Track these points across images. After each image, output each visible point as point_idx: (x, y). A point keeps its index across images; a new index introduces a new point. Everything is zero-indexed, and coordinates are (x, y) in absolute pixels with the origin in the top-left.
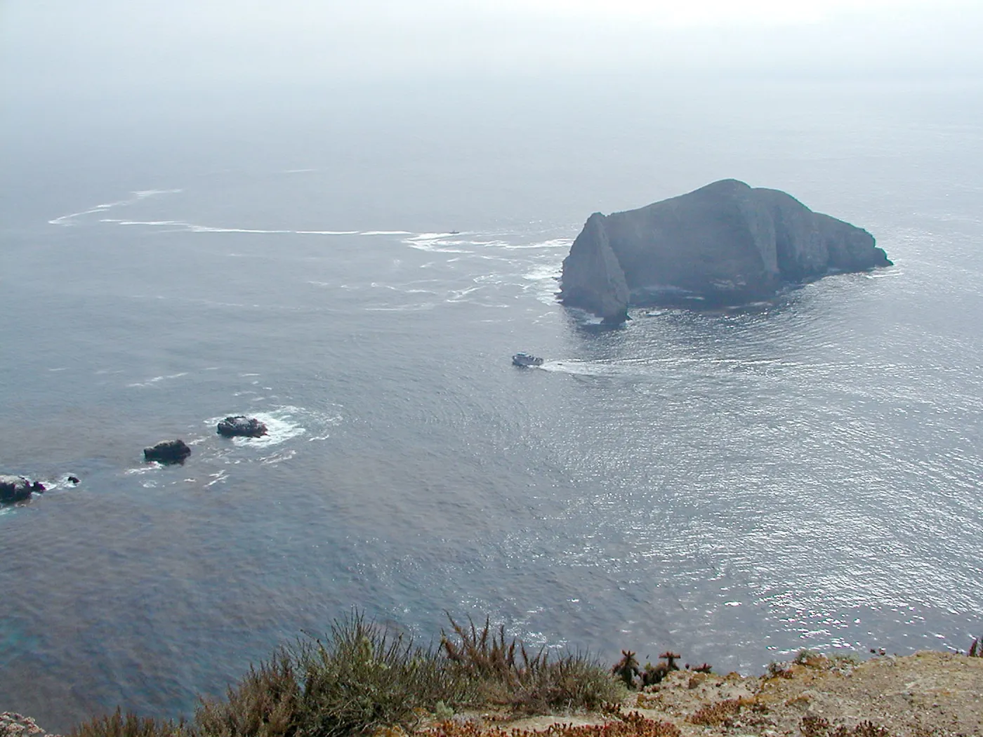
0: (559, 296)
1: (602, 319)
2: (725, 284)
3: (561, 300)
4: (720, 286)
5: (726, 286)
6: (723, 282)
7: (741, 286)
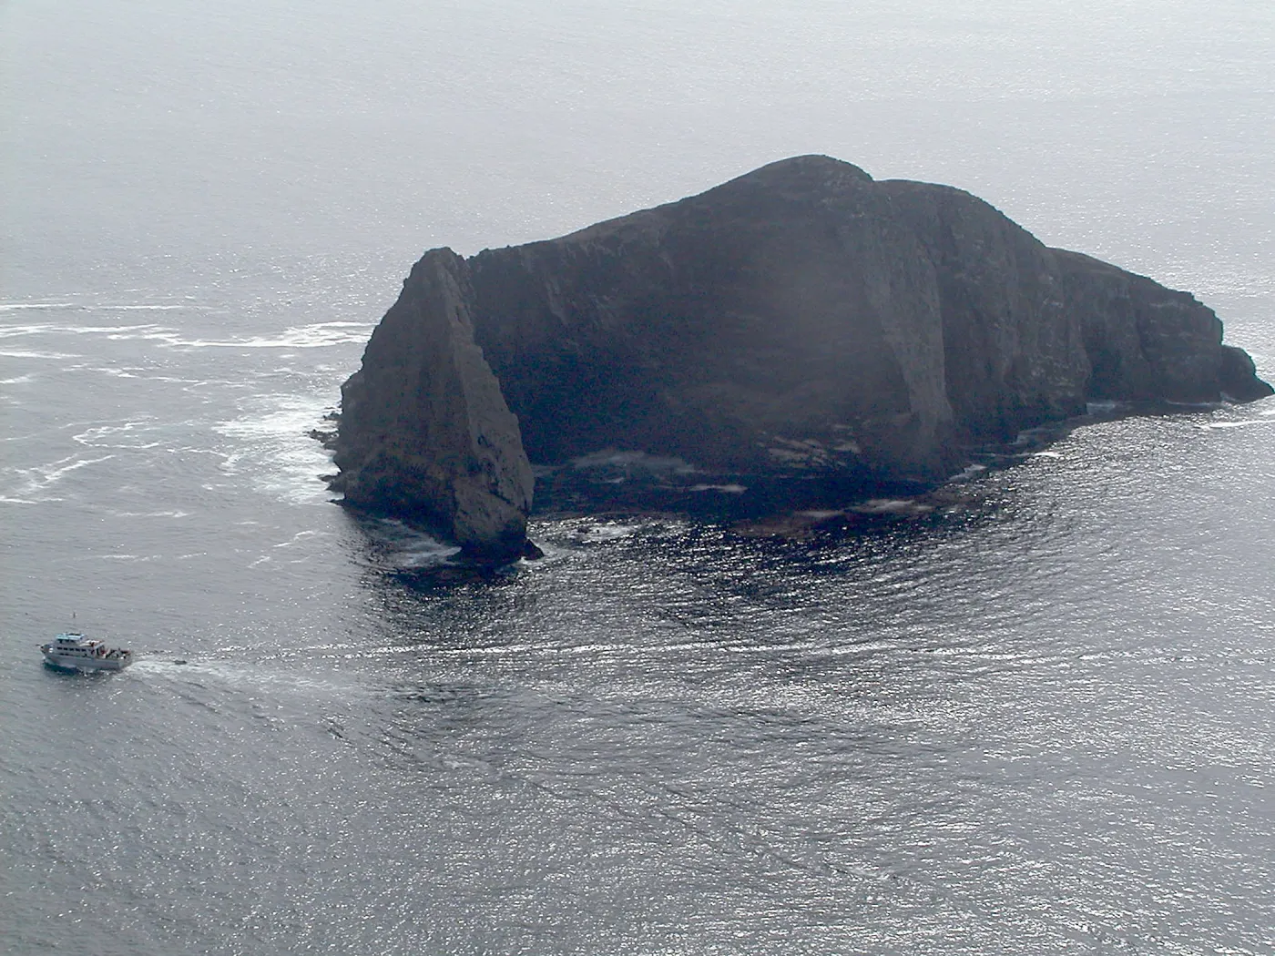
0: (335, 484)
1: (458, 549)
2: (799, 451)
3: (341, 497)
4: (788, 455)
5: (805, 456)
6: (796, 444)
7: (847, 455)
